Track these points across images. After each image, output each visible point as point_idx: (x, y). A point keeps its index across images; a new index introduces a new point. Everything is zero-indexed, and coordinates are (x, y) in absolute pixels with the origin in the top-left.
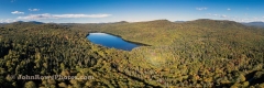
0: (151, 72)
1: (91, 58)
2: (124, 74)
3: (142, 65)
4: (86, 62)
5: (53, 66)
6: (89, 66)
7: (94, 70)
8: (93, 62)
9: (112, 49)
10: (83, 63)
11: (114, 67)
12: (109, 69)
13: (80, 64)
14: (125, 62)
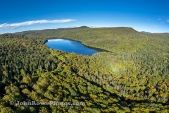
0: (110, 78)
1: (51, 62)
2: (84, 78)
3: (102, 70)
4: (47, 66)
5: (13, 74)
6: (50, 70)
7: (54, 74)
8: (53, 66)
9: (72, 54)
10: (43, 68)
11: (74, 71)
12: (69, 73)
13: (40, 68)
14: (85, 67)
